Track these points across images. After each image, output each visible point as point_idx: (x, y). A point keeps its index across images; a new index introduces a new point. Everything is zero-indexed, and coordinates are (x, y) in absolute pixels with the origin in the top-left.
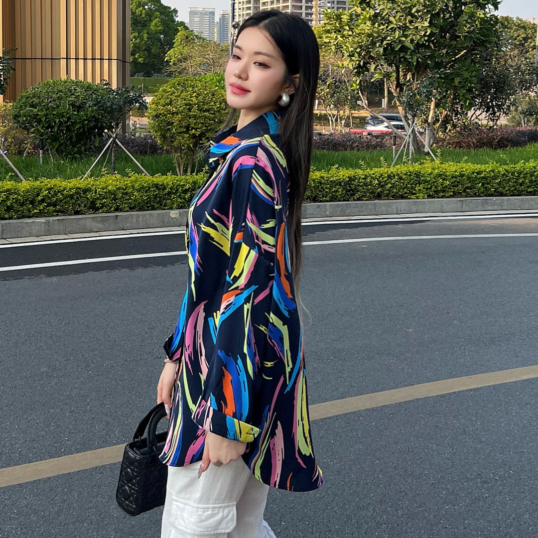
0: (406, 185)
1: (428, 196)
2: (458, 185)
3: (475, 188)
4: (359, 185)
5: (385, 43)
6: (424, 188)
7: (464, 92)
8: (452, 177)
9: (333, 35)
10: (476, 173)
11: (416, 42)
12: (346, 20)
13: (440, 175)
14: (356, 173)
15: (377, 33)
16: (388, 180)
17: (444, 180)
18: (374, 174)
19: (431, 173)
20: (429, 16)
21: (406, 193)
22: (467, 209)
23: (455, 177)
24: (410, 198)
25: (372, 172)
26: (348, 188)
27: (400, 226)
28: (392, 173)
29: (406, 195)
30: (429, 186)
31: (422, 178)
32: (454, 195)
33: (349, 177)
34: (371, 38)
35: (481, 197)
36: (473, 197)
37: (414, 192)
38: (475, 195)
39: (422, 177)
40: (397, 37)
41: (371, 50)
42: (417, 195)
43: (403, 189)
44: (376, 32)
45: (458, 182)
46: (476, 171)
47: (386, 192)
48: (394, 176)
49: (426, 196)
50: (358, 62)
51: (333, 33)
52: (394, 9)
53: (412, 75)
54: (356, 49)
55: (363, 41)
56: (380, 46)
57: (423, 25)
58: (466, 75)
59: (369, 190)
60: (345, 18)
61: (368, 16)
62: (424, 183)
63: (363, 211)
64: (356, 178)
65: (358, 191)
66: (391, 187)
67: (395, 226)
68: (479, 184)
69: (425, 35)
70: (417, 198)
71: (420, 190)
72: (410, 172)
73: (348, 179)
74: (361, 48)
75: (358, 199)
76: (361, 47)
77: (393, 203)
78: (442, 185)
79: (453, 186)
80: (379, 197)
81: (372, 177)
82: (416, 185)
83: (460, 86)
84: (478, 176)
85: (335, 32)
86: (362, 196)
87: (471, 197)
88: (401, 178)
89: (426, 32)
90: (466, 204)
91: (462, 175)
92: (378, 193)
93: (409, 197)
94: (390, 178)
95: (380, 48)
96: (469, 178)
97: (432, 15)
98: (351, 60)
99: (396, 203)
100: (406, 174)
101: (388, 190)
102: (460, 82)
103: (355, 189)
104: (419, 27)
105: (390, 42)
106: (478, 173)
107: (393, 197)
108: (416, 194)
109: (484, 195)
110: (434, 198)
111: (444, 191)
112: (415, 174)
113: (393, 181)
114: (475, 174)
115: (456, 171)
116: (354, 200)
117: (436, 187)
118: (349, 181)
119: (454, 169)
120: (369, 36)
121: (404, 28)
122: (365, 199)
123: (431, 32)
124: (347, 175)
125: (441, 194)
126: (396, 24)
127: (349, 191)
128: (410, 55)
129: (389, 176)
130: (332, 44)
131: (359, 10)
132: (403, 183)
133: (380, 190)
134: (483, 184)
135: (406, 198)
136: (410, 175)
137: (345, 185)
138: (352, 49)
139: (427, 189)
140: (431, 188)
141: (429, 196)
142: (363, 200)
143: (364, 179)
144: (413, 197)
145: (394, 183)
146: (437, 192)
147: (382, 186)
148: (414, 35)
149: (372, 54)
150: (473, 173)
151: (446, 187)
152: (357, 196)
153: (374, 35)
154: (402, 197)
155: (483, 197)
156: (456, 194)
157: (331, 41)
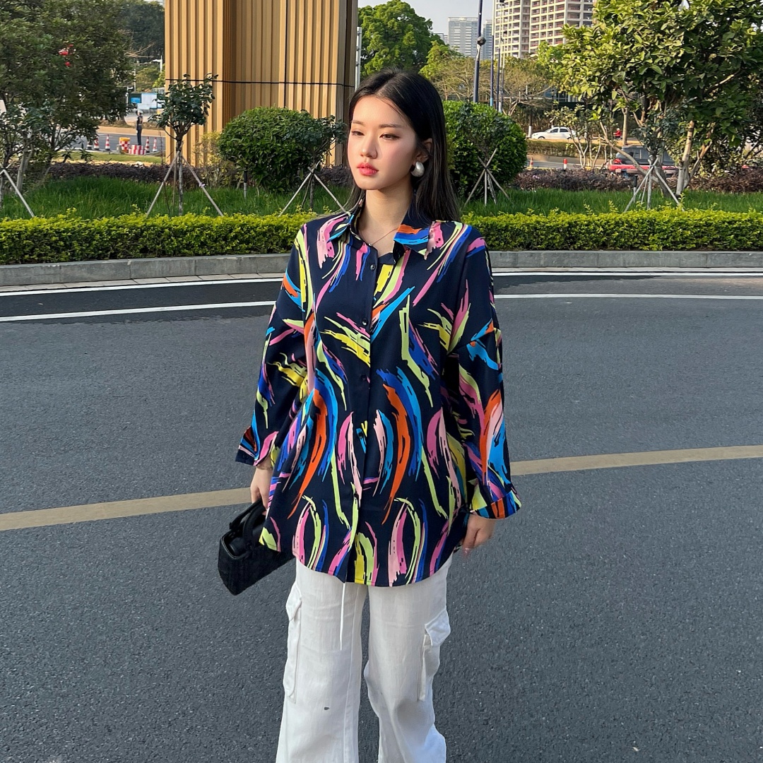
0: (637, 234)
1: (663, 248)
2: (702, 237)
3: (726, 240)
4: (580, 233)
5: (628, 66)
6: (658, 238)
7: (729, 125)
8: (695, 227)
9: (573, 56)
10: (728, 223)
11: (666, 65)
12: (588, 38)
13: (680, 224)
14: (579, 218)
15: (620, 53)
16: (615, 227)
17: (684, 229)
18: (599, 220)
19: (669, 221)
20: (683, 33)
21: (637, 243)
22: (713, 264)
23: (699, 227)
24: (641, 250)
25: (597, 218)
26: (568, 235)
27: (621, 281)
28: (620, 219)
29: (636, 246)
30: (665, 237)
31: (657, 227)
32: (698, 247)
33: (569, 223)
34: (613, 61)
35: (732, 250)
36: (722, 250)
37: (647, 242)
38: (725, 248)
39: (657, 225)
40: (642, 59)
41: (612, 74)
42: (651, 246)
43: (634, 238)
44: (618, 53)
45: (703, 232)
46: (727, 220)
47: (612, 241)
48: (623, 223)
49: (661, 248)
50: (598, 88)
51: (573, 54)
52: (640, 25)
53: (662, 104)
54: (596, 72)
55: (603, 63)
56: (622, 70)
57: (674, 44)
58: (731, 104)
59: (592, 239)
60: (587, 36)
61: (612, 34)
62: (659, 233)
63: (583, 262)
64: (578, 225)
65: (579, 239)
66: (618, 236)
67: (615, 281)
68: (730, 235)
69: (676, 57)
70: (650, 249)
71: (654, 240)
72: (643, 220)
73: (567, 225)
74: (600, 72)
75: (580, 248)
76: (601, 70)
77: (620, 254)
78: (681, 235)
79: (696, 237)
80: (604, 246)
81: (596, 224)
82: (649, 234)
83: (723, 118)
84: (730, 226)
85: (575, 52)
86: (584, 245)
87: (719, 250)
88: (631, 226)
89: (679, 53)
90: (711, 259)
91: (708, 225)
92: (603, 242)
93: (641, 248)
94: (618, 226)
95: (622, 72)
96: (717, 228)
97: (687, 33)
98: (591, 86)
99: (624, 254)
100: (637, 222)
101: (615, 239)
102: (722, 113)
103: (576, 237)
104: (670, 47)
105: (634, 65)
106: (730, 223)
107: (621, 247)
108: (649, 245)
109: (738, 249)
110: (671, 250)
111: (684, 243)
112: (648, 221)
113: (621, 229)
114: (726, 224)
115: (701, 220)
116: (575, 249)
117: (674, 238)
118: (568, 227)
119: (698, 217)
120: (611, 57)
121: (653, 48)
122: (587, 248)
123: (685, 52)
124: (567, 220)
125: (681, 246)
126: (643, 44)
127: (569, 238)
128: (658, 80)
129: (617, 224)
130: (569, 66)
131: (603, 26)
132: (634, 232)
133: (605, 238)
134: (736, 236)
135: (637, 249)
136: (642, 223)
137: (564, 232)
138: (591, 73)
139: (663, 239)
140: (668, 238)
141: (665, 248)
142: (584, 250)
143: (586, 225)
144: (645, 248)
145: (622, 232)
146: (675, 243)
147: (608, 235)
148: (664, 56)
149: (613, 79)
150: (724, 223)
151: (687, 238)
152: (578, 244)
153: (617, 56)
154: (632, 248)
155: (735, 250)
156: (700, 247)
157: (569, 63)
